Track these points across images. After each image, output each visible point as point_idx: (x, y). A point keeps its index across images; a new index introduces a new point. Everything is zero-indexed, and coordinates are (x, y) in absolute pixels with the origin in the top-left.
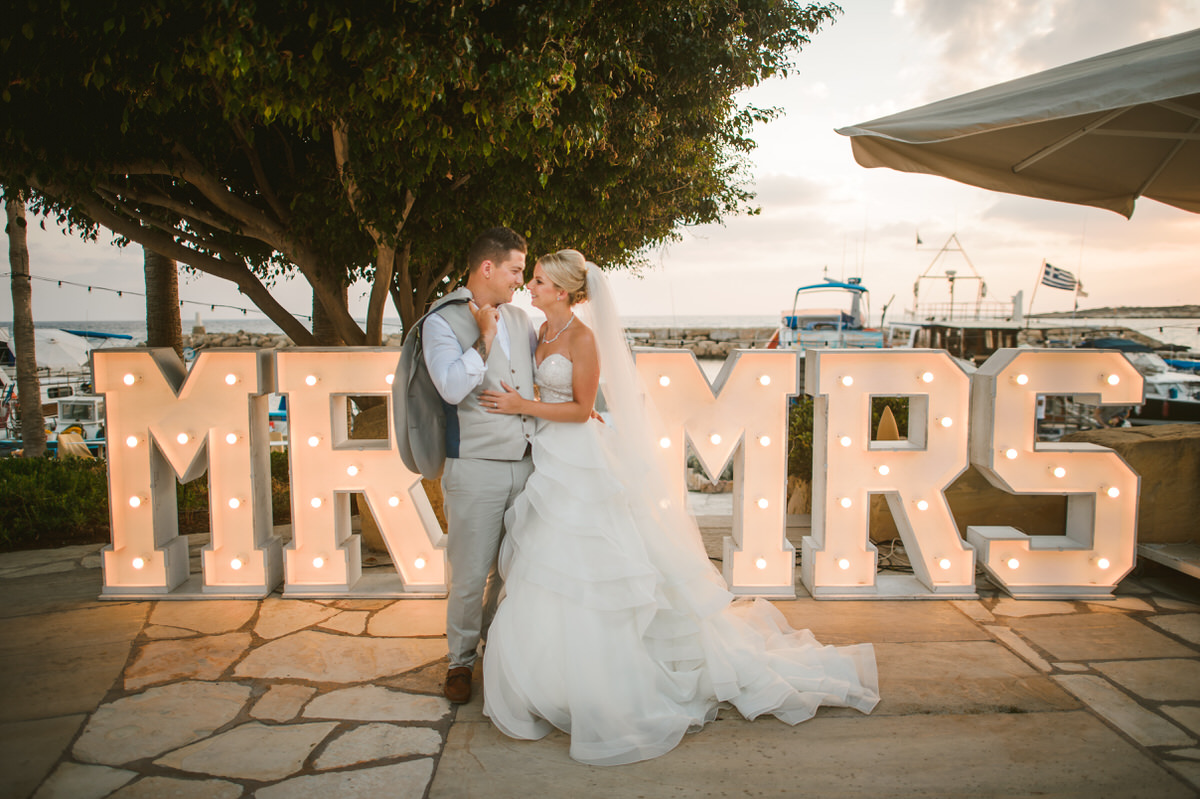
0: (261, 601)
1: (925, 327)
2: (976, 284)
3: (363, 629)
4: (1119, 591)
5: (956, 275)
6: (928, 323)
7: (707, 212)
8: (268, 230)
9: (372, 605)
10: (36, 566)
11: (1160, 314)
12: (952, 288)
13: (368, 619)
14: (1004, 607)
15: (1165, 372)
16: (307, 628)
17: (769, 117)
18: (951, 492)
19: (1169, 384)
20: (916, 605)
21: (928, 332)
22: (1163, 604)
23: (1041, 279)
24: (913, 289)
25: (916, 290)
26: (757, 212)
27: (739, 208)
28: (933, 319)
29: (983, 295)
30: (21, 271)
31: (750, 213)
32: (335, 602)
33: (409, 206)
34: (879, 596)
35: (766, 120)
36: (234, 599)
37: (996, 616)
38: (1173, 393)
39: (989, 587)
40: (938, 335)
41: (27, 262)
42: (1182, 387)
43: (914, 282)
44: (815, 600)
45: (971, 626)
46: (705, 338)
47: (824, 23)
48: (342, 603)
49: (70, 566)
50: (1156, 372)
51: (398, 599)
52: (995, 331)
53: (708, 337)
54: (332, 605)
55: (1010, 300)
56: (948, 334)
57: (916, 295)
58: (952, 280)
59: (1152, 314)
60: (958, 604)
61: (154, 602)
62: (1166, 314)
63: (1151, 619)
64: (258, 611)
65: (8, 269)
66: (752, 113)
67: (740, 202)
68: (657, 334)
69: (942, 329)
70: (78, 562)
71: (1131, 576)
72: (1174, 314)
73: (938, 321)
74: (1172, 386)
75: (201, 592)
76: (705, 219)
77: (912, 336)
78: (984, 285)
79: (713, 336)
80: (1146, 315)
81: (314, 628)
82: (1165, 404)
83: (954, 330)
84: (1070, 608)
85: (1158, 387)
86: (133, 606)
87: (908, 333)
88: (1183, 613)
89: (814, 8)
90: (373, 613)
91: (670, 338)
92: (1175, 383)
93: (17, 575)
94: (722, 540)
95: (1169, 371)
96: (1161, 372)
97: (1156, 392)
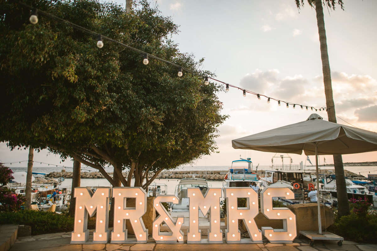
0: (106, 244)
1: (276, 172)
2: (289, 159)
3: (129, 249)
4: (294, 242)
5: (283, 157)
6: (276, 171)
7: (207, 153)
8: (107, 158)
9: (131, 245)
10: (52, 237)
11: (359, 165)
12: (283, 160)
13: (130, 247)
14: (269, 245)
15: (352, 185)
16: (117, 249)
17: (217, 136)
18: (255, 219)
19: (353, 189)
20: (249, 245)
21: (277, 173)
22: (302, 244)
23: (307, 159)
24: (271, 161)
25: (272, 161)
26: (219, 152)
27: (214, 151)
28: (278, 169)
29: (292, 162)
30: (31, 160)
31: (217, 152)
32: (122, 244)
33: (140, 154)
34: (241, 243)
35: (216, 137)
36: (100, 244)
37: (265, 247)
38: (355, 191)
39: (265, 240)
40: (280, 174)
41: (33, 157)
42: (358, 190)
43: (272, 158)
44: (227, 244)
45: (259, 249)
46: (218, 174)
47: (227, 119)
48: (124, 245)
49: (60, 237)
50: (349, 185)
51: (136, 244)
52: (296, 173)
53: (219, 173)
54: (122, 245)
55: (299, 164)
56: (283, 174)
57: (272, 162)
58: (282, 158)
59: (356, 165)
60: (258, 244)
61: (82, 244)
62: (361, 165)
63: (298, 247)
64: (106, 246)
65: (28, 159)
66: (213, 136)
67: (215, 149)
68: (204, 173)
69: (281, 173)
70: (61, 236)
71: (296, 238)
72: (363, 165)
73: (279, 170)
74: (354, 189)
75: (92, 242)
76: (207, 154)
77: (272, 174)
78: (291, 159)
79: (220, 173)
80: (355, 165)
81: (119, 249)
82: (353, 195)
83: (284, 173)
84: (282, 245)
85: (350, 190)
86: (78, 245)
87: (271, 173)
88: (306, 246)
89: (225, 116)
90: (131, 246)
91: (207, 174)
92: (355, 188)
93: (49, 239)
94: (207, 230)
95: (354, 184)
96: (351, 185)
97: (350, 191)
